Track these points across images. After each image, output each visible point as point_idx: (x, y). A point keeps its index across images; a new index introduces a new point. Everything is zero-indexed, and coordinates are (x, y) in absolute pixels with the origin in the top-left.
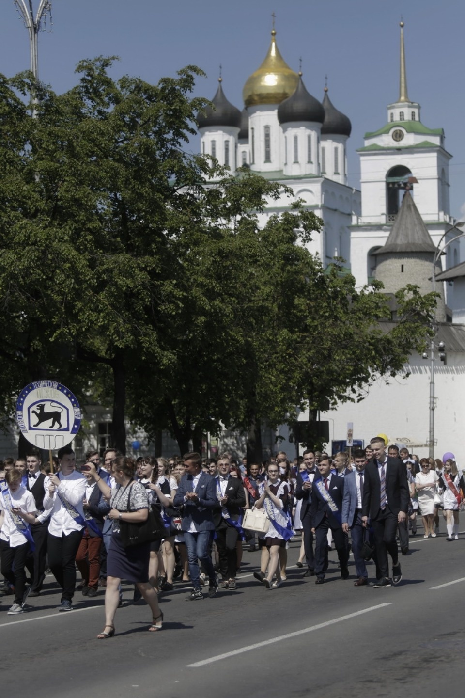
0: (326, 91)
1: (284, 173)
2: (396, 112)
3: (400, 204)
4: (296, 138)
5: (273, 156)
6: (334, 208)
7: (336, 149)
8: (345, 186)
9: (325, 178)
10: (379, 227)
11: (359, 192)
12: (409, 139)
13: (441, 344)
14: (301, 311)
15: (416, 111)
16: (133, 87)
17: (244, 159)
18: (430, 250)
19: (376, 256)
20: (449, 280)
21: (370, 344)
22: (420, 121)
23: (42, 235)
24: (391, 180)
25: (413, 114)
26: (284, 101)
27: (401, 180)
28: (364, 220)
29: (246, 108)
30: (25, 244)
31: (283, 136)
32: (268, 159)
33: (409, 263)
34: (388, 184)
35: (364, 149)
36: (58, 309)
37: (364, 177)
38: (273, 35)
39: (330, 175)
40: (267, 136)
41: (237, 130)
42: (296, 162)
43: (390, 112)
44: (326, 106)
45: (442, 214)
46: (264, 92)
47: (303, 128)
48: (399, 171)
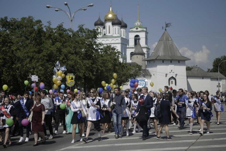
0: (122, 18)
1: (113, 36)
2: (137, 23)
3: (137, 43)
4: (115, 28)
5: (111, 32)
6: (123, 43)
7: (124, 31)
8: (126, 39)
9: (122, 37)
10: (133, 48)
11: (128, 40)
12: (139, 29)
13: (143, 74)
14: (117, 69)
15: (141, 23)
16: (88, 30)
17: (104, 33)
18: (143, 53)
19: (132, 54)
20: (147, 61)
21: (129, 75)
22: (142, 25)
23: (75, 59)
24: (135, 38)
25: (140, 24)
26: (113, 20)
27: (137, 38)
28: (130, 46)
29: (105, 22)
30: (72, 60)
31: (113, 28)
32: (109, 33)
33: (139, 56)
34: (135, 39)
35: (130, 31)
36: (76, 70)
37: (130, 37)
38: (111, 6)
39: (122, 36)
40: (109, 28)
41: (103, 26)
42: (115, 33)
43: (135, 23)
44: (122, 21)
45: (146, 45)
46: (109, 18)
47: (117, 26)
48: (137, 36)
